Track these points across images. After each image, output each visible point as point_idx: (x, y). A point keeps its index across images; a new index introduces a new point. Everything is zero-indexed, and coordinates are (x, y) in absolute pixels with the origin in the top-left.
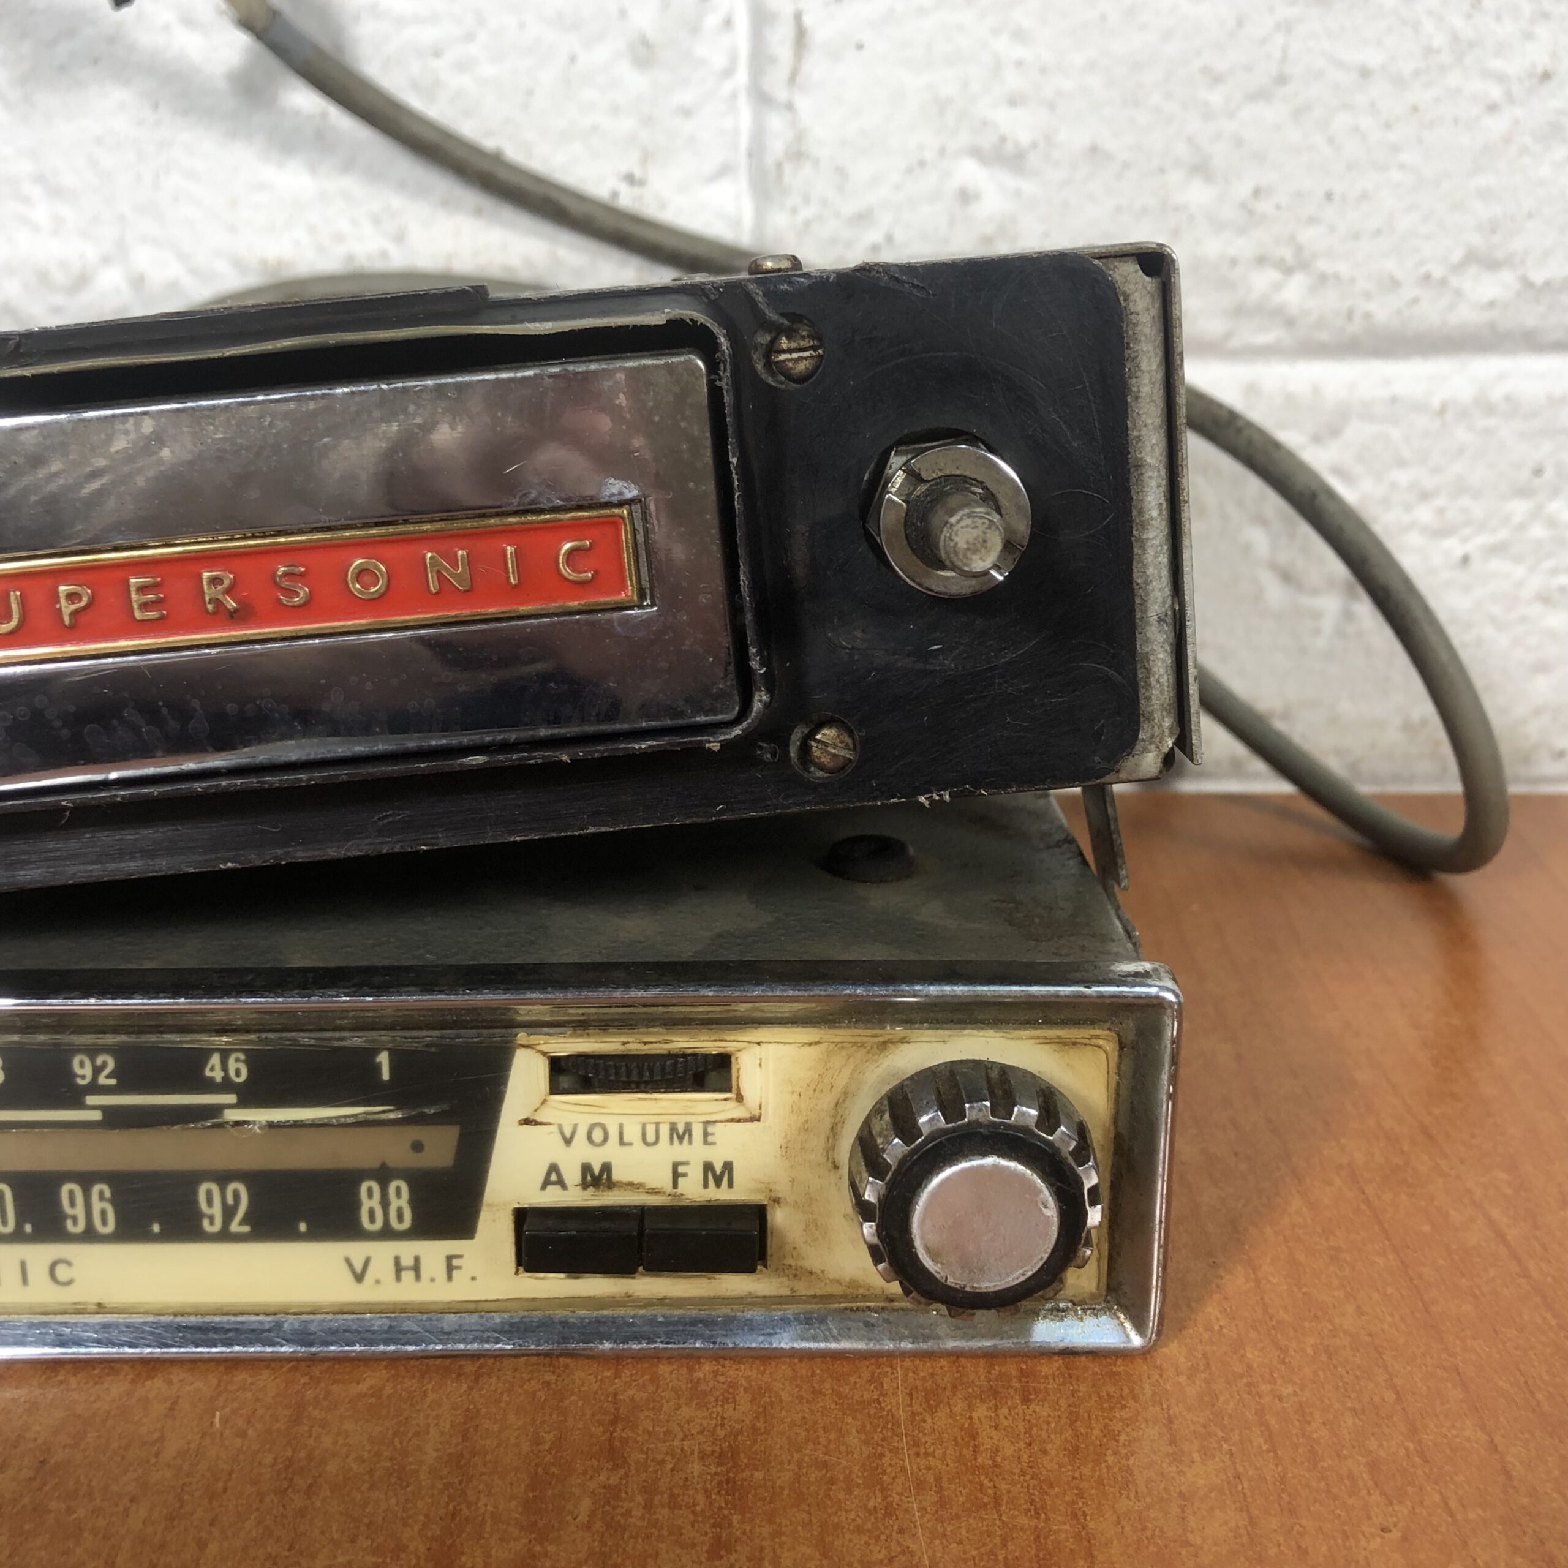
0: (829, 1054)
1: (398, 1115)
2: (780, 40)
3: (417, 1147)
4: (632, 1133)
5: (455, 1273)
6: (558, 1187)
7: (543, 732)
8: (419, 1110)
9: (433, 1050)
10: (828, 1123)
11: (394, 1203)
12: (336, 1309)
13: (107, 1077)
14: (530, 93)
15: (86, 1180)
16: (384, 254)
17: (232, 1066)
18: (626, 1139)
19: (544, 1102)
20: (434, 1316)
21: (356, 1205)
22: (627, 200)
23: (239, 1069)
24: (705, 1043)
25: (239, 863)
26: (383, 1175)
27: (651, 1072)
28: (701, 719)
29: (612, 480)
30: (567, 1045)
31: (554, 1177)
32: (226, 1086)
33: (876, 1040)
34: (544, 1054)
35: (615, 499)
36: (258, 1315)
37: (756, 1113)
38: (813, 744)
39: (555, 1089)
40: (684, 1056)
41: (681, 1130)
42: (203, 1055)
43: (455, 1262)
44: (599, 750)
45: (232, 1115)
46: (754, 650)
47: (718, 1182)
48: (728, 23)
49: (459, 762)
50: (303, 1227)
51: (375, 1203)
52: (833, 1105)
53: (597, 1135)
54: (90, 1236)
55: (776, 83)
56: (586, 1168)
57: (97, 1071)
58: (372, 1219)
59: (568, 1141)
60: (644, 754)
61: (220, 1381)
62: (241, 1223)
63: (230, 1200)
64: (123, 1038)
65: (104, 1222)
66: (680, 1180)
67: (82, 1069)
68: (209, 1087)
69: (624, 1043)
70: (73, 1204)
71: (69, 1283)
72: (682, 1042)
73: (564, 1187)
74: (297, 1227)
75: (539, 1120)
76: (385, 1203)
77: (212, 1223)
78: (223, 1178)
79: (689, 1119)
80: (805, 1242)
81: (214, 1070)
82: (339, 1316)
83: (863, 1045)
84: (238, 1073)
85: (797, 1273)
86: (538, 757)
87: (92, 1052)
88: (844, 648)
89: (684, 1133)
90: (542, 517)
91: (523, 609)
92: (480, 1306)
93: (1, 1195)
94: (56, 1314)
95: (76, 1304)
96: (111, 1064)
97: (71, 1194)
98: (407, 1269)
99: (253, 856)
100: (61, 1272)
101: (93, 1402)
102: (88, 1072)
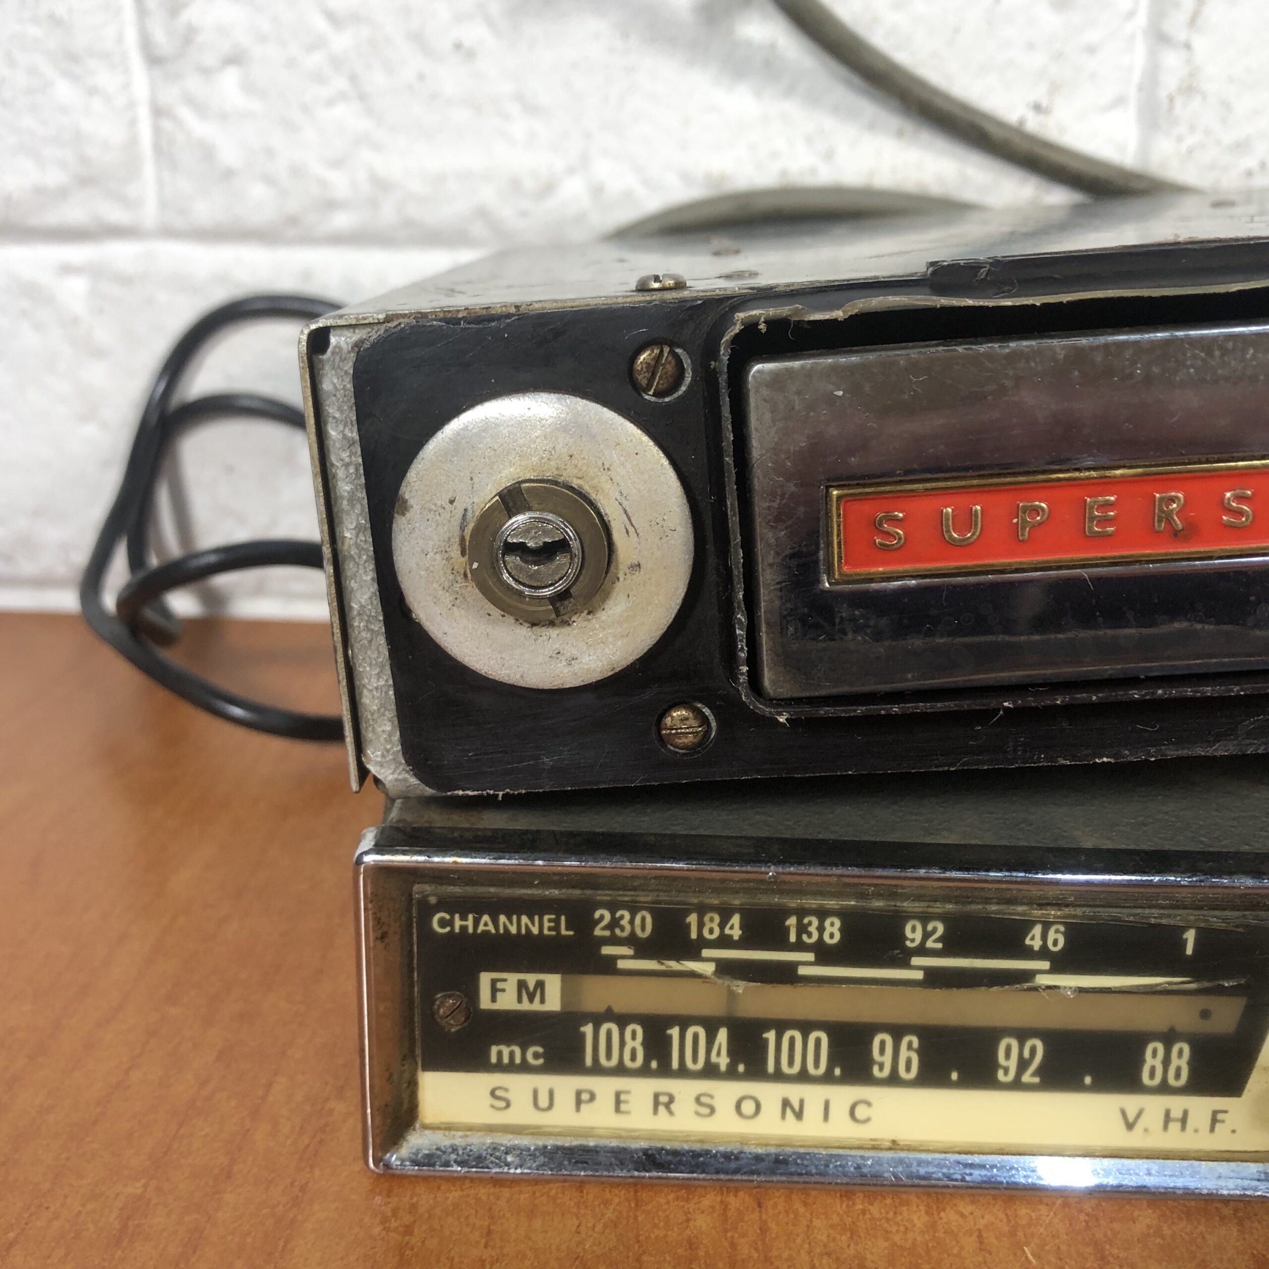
1: (1192, 986)
3: (1205, 1014)
5: (1218, 1125)
8: (1217, 983)
9: (1240, 930)
11: (1175, 1062)
12: (1105, 1153)
13: (936, 941)
15: (897, 1032)
17: (1051, 936)
21: (1140, 1061)
22: (1033, 124)
23: (1057, 939)
25: (1114, 758)
26: (1169, 1038)
32: (1044, 953)
36: (1034, 1155)
42: (1026, 925)
43: (1220, 1117)
45: (1043, 980)
50: (1088, 1080)
51: (1158, 1063)
54: (893, 1080)
55: (1176, 24)
57: (926, 935)
58: (1152, 1075)
62: (1034, 1075)
63: (1026, 1054)
64: (950, 907)
65: (908, 1068)
67: (913, 934)
68: (1028, 953)
70: (882, 1051)
71: (868, 1120)
74: (1082, 1080)
76: (1166, 1062)
77: (1006, 1074)
78: (1022, 1035)
81: (1034, 940)
82: (1109, 1160)
84: (1055, 943)
87: (925, 919)
92: (1236, 1156)
93: (818, 1042)
94: (851, 1148)
95: (871, 1140)
96: (940, 929)
97: (883, 1043)
98: (1176, 1120)
99: (1127, 752)
100: (861, 1111)
101: (905, 1233)
102: (918, 936)
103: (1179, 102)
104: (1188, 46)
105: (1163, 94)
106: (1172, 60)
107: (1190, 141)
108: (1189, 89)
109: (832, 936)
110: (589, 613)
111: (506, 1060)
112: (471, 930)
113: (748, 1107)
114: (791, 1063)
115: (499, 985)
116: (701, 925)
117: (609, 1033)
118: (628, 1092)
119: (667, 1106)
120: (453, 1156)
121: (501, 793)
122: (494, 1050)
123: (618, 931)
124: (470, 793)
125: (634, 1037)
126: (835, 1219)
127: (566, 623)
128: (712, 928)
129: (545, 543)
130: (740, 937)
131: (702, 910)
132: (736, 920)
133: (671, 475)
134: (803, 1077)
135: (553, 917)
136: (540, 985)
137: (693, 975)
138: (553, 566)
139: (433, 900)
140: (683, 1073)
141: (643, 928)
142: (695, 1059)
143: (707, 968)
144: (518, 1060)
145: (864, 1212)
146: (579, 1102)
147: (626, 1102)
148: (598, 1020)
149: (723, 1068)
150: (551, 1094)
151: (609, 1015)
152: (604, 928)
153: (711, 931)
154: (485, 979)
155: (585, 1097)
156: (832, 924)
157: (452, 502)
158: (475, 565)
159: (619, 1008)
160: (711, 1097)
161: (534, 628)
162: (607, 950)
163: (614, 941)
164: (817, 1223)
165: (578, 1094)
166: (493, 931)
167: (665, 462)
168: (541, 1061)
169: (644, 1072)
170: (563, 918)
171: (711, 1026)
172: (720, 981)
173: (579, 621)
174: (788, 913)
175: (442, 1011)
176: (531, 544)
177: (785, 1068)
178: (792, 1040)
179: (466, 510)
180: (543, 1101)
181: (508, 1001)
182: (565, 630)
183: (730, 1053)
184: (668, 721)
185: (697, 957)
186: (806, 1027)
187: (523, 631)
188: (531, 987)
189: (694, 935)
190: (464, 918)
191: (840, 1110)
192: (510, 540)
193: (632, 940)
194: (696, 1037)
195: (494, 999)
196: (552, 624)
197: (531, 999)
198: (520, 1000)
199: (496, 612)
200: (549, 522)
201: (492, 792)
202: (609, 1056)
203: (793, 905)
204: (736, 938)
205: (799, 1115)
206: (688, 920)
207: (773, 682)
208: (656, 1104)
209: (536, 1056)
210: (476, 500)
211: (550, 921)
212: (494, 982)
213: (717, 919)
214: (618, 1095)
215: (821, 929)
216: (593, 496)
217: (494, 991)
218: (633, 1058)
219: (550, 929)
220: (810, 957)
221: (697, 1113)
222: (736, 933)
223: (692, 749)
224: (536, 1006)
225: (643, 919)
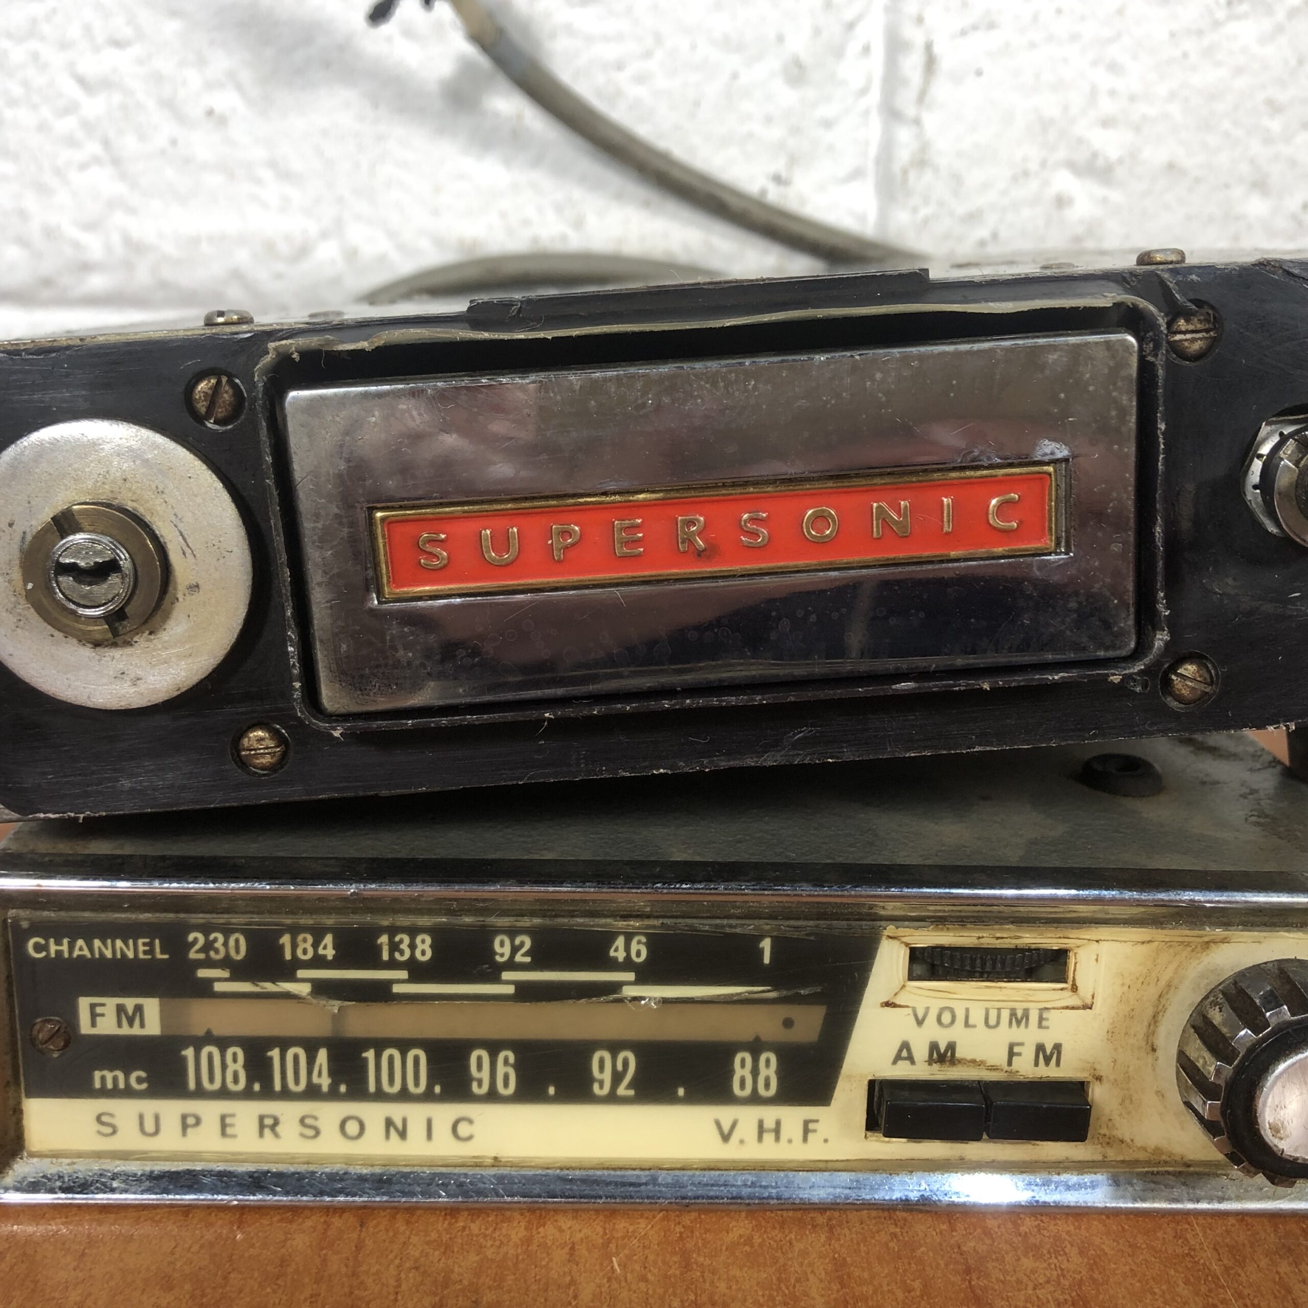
0: (1158, 952)
1: (773, 995)
2: (912, 65)
3: (788, 1023)
4: (977, 1017)
5: (810, 1135)
6: (908, 1062)
7: (960, 661)
8: (794, 991)
9: (812, 938)
10: (1150, 1012)
11: (763, 1072)
12: (703, 1165)
13: (523, 955)
14: (697, 104)
15: (494, 1047)
16: (564, 238)
17: (634, 947)
18: (971, 1022)
19: (904, 986)
20: (791, 1174)
21: (730, 1073)
22: (774, 195)
23: (640, 951)
24: (1048, 940)
25: (671, 770)
26: (755, 1048)
27: (1003, 963)
28: (1101, 654)
29: (1047, 442)
30: (927, 938)
31: (904, 1054)
32: (628, 965)
33: (1201, 940)
34: (907, 944)
35: (1046, 459)
36: (634, 1169)
37: (1089, 1002)
38: (1174, 677)
39: (912, 977)
40: (1030, 950)
41: (1019, 1014)
42: (609, 937)
43: (811, 1126)
44: (1017, 680)
45: (630, 991)
46: (1162, 595)
47: (1047, 1060)
48: (866, 50)
49: (894, 687)
50: (681, 1092)
51: (747, 1073)
52: (1156, 996)
53: (946, 1018)
54: (493, 1097)
55: (906, 100)
56: (934, 1047)
57: (515, 950)
58: (742, 1086)
59: (920, 1022)
60: (1055, 684)
61: (605, 1229)
62: (629, 1087)
63: (620, 1067)
64: (537, 921)
65: (506, 1085)
66: (1015, 1059)
67: (502, 948)
68: (612, 965)
69: (979, 938)
70: (480, 1067)
71: (470, 1138)
72: (1030, 938)
73: (913, 1062)
74: (676, 1092)
75: (898, 1002)
76: (755, 1072)
77: (601, 1087)
78: (614, 1047)
79: (1026, 1005)
80: (1120, 1115)
81: (618, 952)
82: (707, 1173)
83: (1188, 944)
84: (638, 954)
85: (1109, 1141)
86: (961, 685)
87: (512, 933)
88: (1216, 593)
89: (1022, 1018)
90: (979, 473)
91: (953, 554)
92: (830, 1165)
93: (416, 1060)
94: (455, 1166)
95: (474, 1157)
96: (528, 943)
97: (479, 1059)
98: (769, 1131)
99: (682, 764)
100: (463, 1129)
101: (499, 1247)
102: (507, 950)
103: (912, 175)
104: (917, 122)
105: (897, 168)
106: (904, 135)
107: (924, 212)
108: (921, 161)
109: (423, 953)
110: (151, 633)
111: (110, 1085)
112: (66, 955)
113: (352, 1128)
114: (391, 1081)
115: (99, 1010)
116: (294, 946)
117: (210, 1057)
118: (233, 1115)
119: (273, 1127)
120: (58, 1184)
121: (82, 816)
122: (97, 1075)
123: (212, 954)
124: (51, 816)
125: (235, 1060)
126: (434, 1235)
127: (128, 644)
128: (305, 948)
129: (96, 563)
130: (334, 956)
131: (295, 931)
132: (328, 939)
133: (225, 497)
134: (404, 1096)
135: (147, 940)
136: (139, 1009)
137: (288, 996)
138: (105, 586)
139: (25, 925)
140: (286, 1095)
141: (237, 951)
142: (297, 1082)
143: (304, 989)
144: (122, 1085)
145: (464, 1228)
146: (185, 1127)
147: (232, 1125)
148: (199, 1043)
149: (325, 1088)
150: (157, 1118)
151: (209, 1038)
152: (198, 952)
153: (305, 952)
154: (84, 1003)
155: (191, 1121)
156: (423, 941)
157: (11, 525)
158: (30, 586)
159: (219, 1030)
160: (315, 1118)
161: (98, 649)
162: (202, 973)
163: (209, 964)
164: (414, 1239)
165: (184, 1117)
166: (89, 956)
167: (220, 485)
168: (144, 1086)
169: (247, 1095)
170: (157, 942)
171: (311, 1046)
172: (314, 1001)
173: (141, 640)
174: (381, 930)
175: (40, 1036)
176: (82, 564)
177: (386, 1087)
178: (391, 1059)
179: (24, 533)
180: (150, 1126)
181: (108, 1026)
182: (128, 650)
183: (331, 1073)
184: (245, 742)
185: (292, 978)
186: (404, 1046)
187: (86, 652)
188: (130, 1011)
189: (288, 956)
190: (58, 943)
191: (442, 1128)
192: (62, 560)
193: (226, 963)
194: (296, 1058)
195: (94, 1024)
196: (115, 645)
197: (131, 1023)
198: (120, 1025)
199: (59, 635)
200: (99, 543)
201: (72, 815)
202: (211, 1079)
203: (385, 923)
204: (330, 958)
205: (403, 1134)
206: (281, 941)
207: (330, 699)
208: (262, 1127)
209: (139, 1080)
210: (34, 523)
211: (144, 944)
212: (93, 1006)
213: (310, 939)
214: (223, 1118)
215: (413, 946)
216: (148, 518)
217: (94, 1016)
218: (236, 1080)
219: (145, 952)
220: (403, 974)
221: (303, 1135)
222: (329, 953)
223: (273, 768)
224: (136, 1031)
225: (237, 941)
